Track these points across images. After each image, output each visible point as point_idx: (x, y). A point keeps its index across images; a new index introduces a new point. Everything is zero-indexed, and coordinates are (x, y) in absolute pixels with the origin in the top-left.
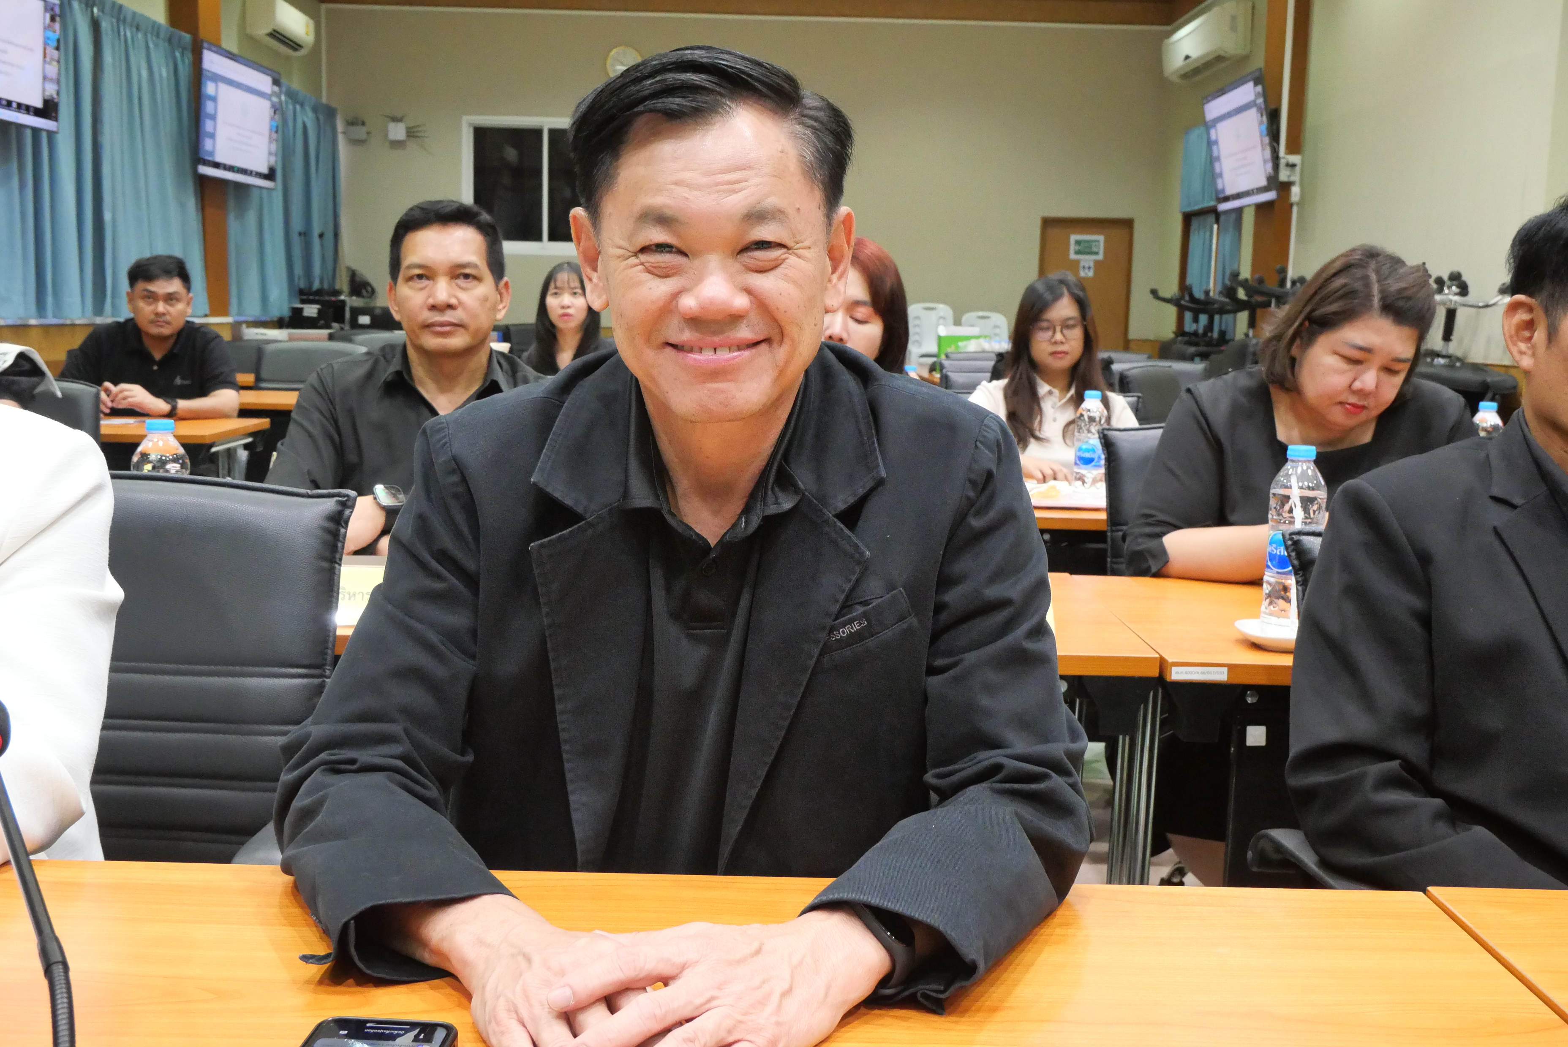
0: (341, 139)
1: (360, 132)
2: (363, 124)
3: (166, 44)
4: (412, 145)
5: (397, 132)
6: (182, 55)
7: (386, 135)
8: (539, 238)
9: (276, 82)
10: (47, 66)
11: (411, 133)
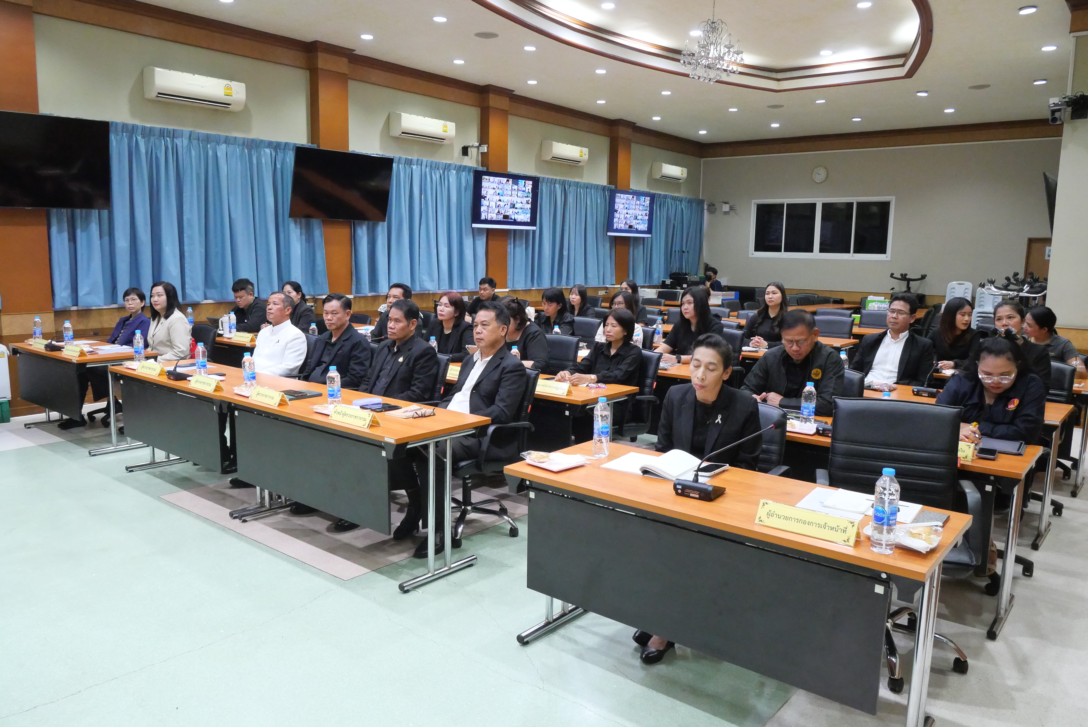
0: (705, 211)
1: (712, 209)
2: (714, 206)
3: (603, 191)
4: (732, 213)
5: (726, 208)
6: (608, 197)
7: (722, 210)
8: (779, 250)
9: (651, 200)
11: (731, 208)
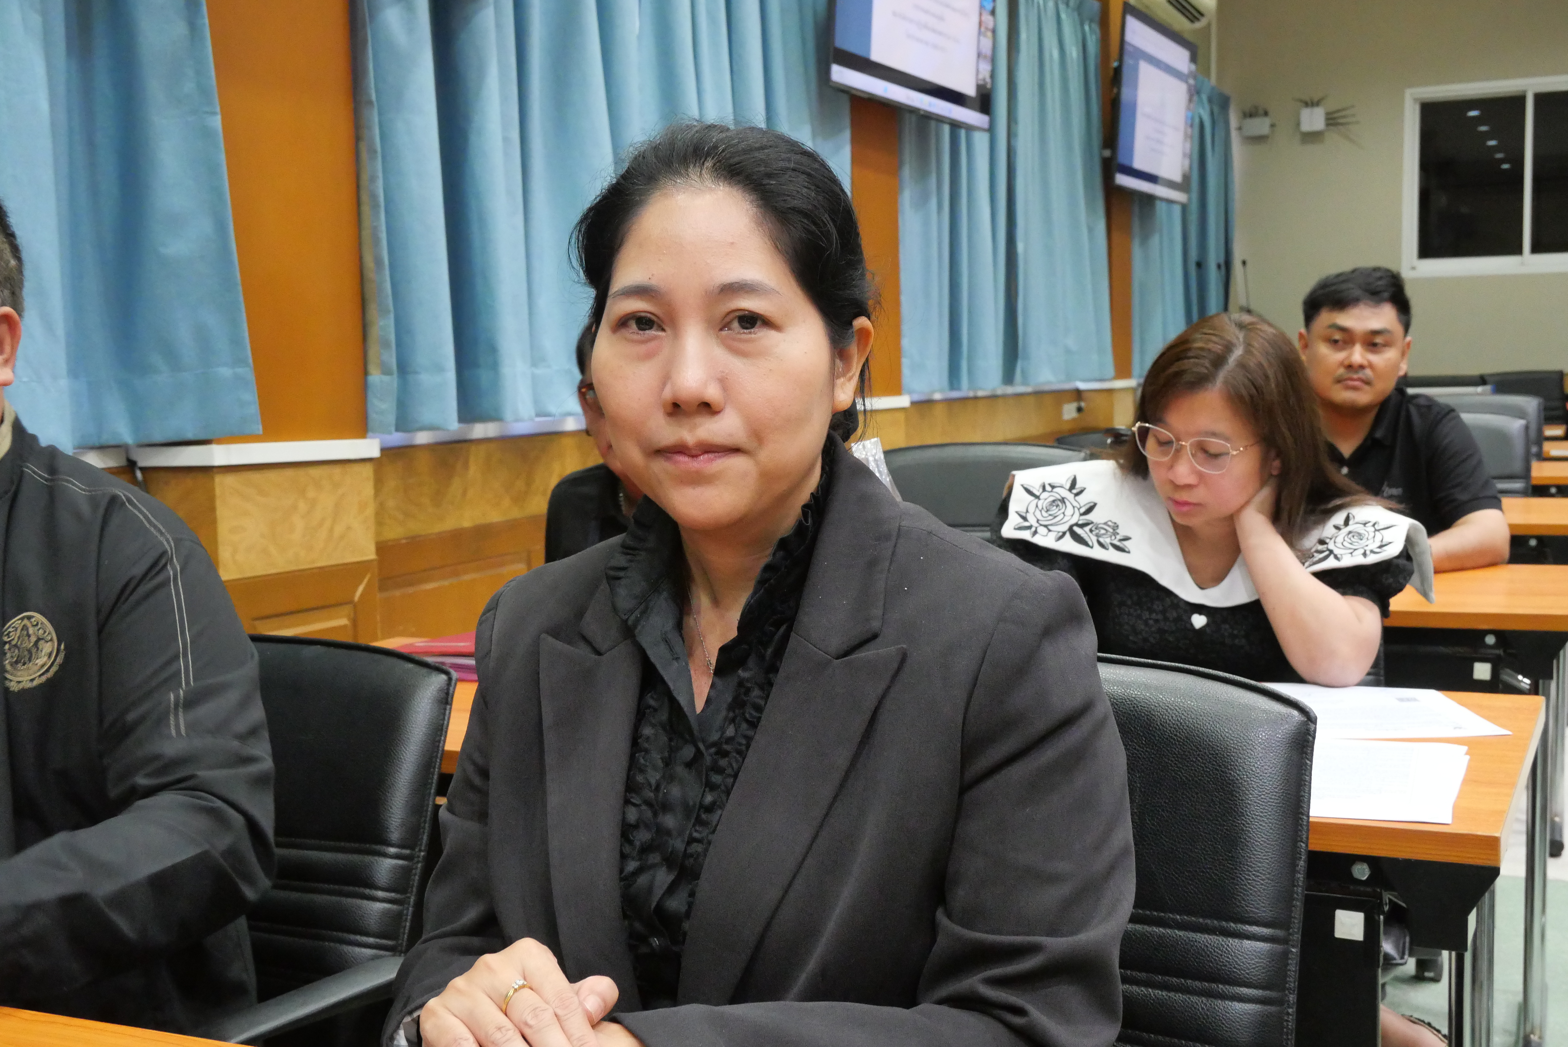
0: (1234, 135)
1: (1260, 126)
2: (1266, 114)
3: (1076, 14)
4: (1333, 138)
5: (1313, 120)
6: (1090, 27)
7: (1298, 124)
8: (1518, 250)
9: (1194, 59)
10: (982, 38)
11: (1332, 120)
